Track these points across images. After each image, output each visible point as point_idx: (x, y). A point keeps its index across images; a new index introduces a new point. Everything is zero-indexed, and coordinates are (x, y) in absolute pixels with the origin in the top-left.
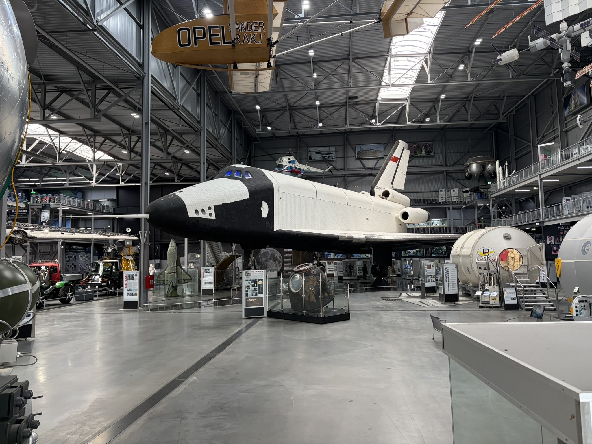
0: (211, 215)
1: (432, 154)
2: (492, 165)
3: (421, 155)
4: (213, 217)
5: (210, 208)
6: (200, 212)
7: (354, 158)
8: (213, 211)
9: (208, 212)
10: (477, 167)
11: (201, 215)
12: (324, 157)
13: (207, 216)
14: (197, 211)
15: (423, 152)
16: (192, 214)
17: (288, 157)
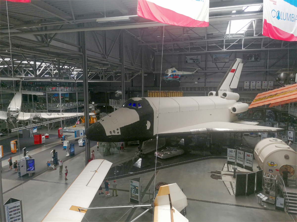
0: (118, 133)
1: (258, 60)
2: (293, 74)
3: (252, 60)
4: (120, 134)
5: (118, 129)
6: (112, 132)
7: (212, 62)
8: (119, 131)
9: (116, 131)
10: (284, 75)
11: (113, 134)
12: (194, 62)
13: (116, 134)
14: (111, 132)
15: (253, 59)
16: (108, 134)
17: (172, 69)
